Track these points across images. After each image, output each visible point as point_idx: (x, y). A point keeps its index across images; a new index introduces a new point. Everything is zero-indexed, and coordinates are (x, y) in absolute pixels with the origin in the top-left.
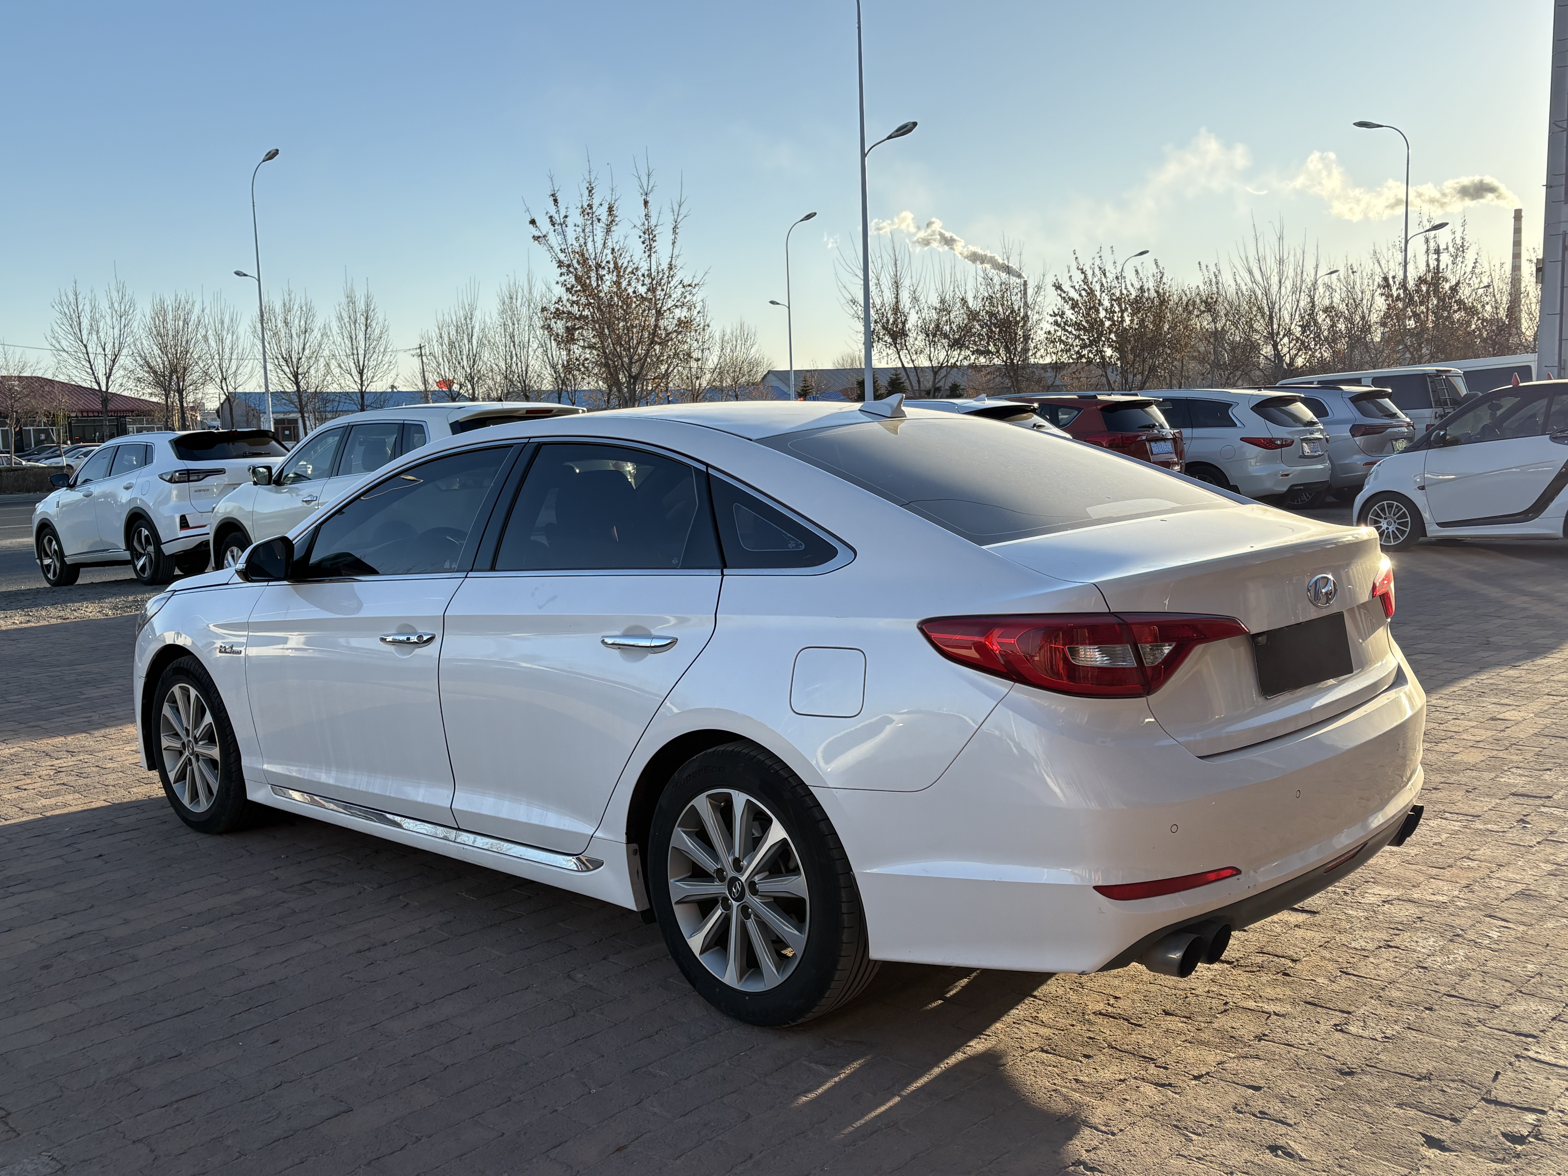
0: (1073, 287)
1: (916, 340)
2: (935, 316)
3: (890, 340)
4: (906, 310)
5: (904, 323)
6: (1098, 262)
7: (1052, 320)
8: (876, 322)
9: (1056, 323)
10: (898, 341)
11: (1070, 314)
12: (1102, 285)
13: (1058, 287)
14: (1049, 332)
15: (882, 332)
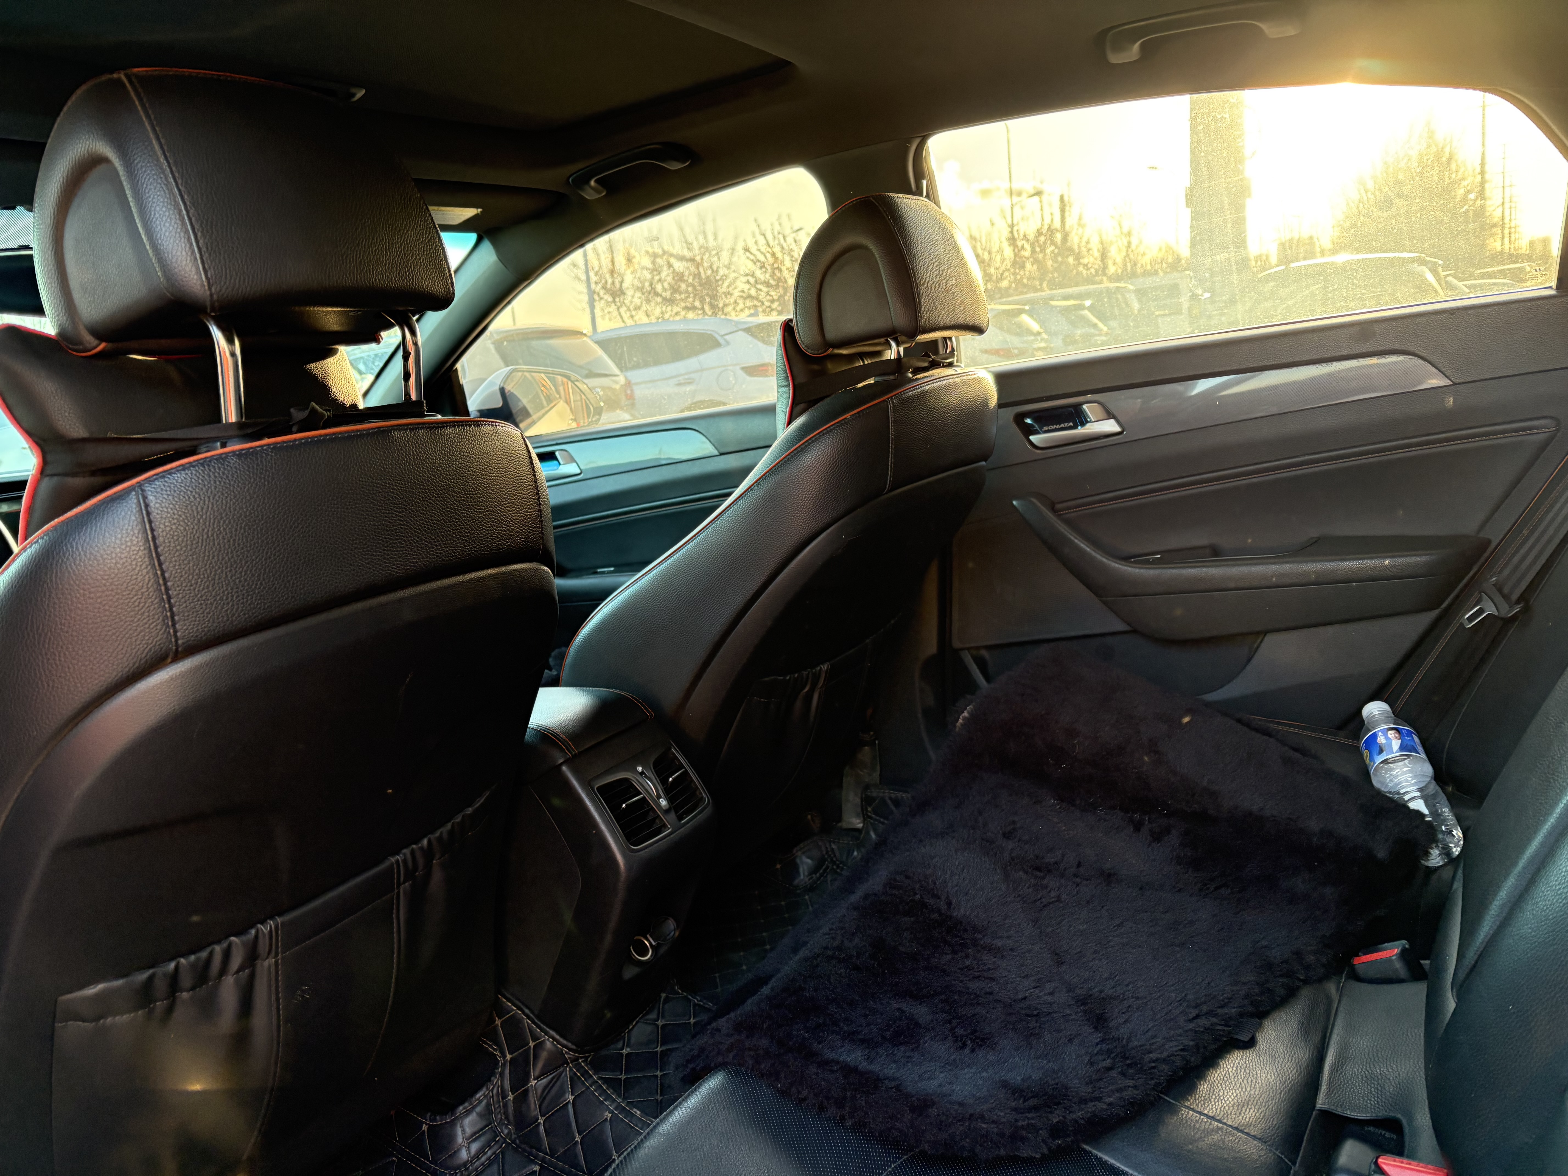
0: (759, 250)
1: (633, 297)
2: (649, 276)
3: (610, 299)
4: (622, 271)
5: (621, 282)
6: (777, 228)
7: (744, 279)
8: (596, 283)
9: (748, 282)
10: (617, 300)
11: (759, 273)
12: (783, 248)
13: (747, 250)
14: (743, 291)
15: (602, 293)
